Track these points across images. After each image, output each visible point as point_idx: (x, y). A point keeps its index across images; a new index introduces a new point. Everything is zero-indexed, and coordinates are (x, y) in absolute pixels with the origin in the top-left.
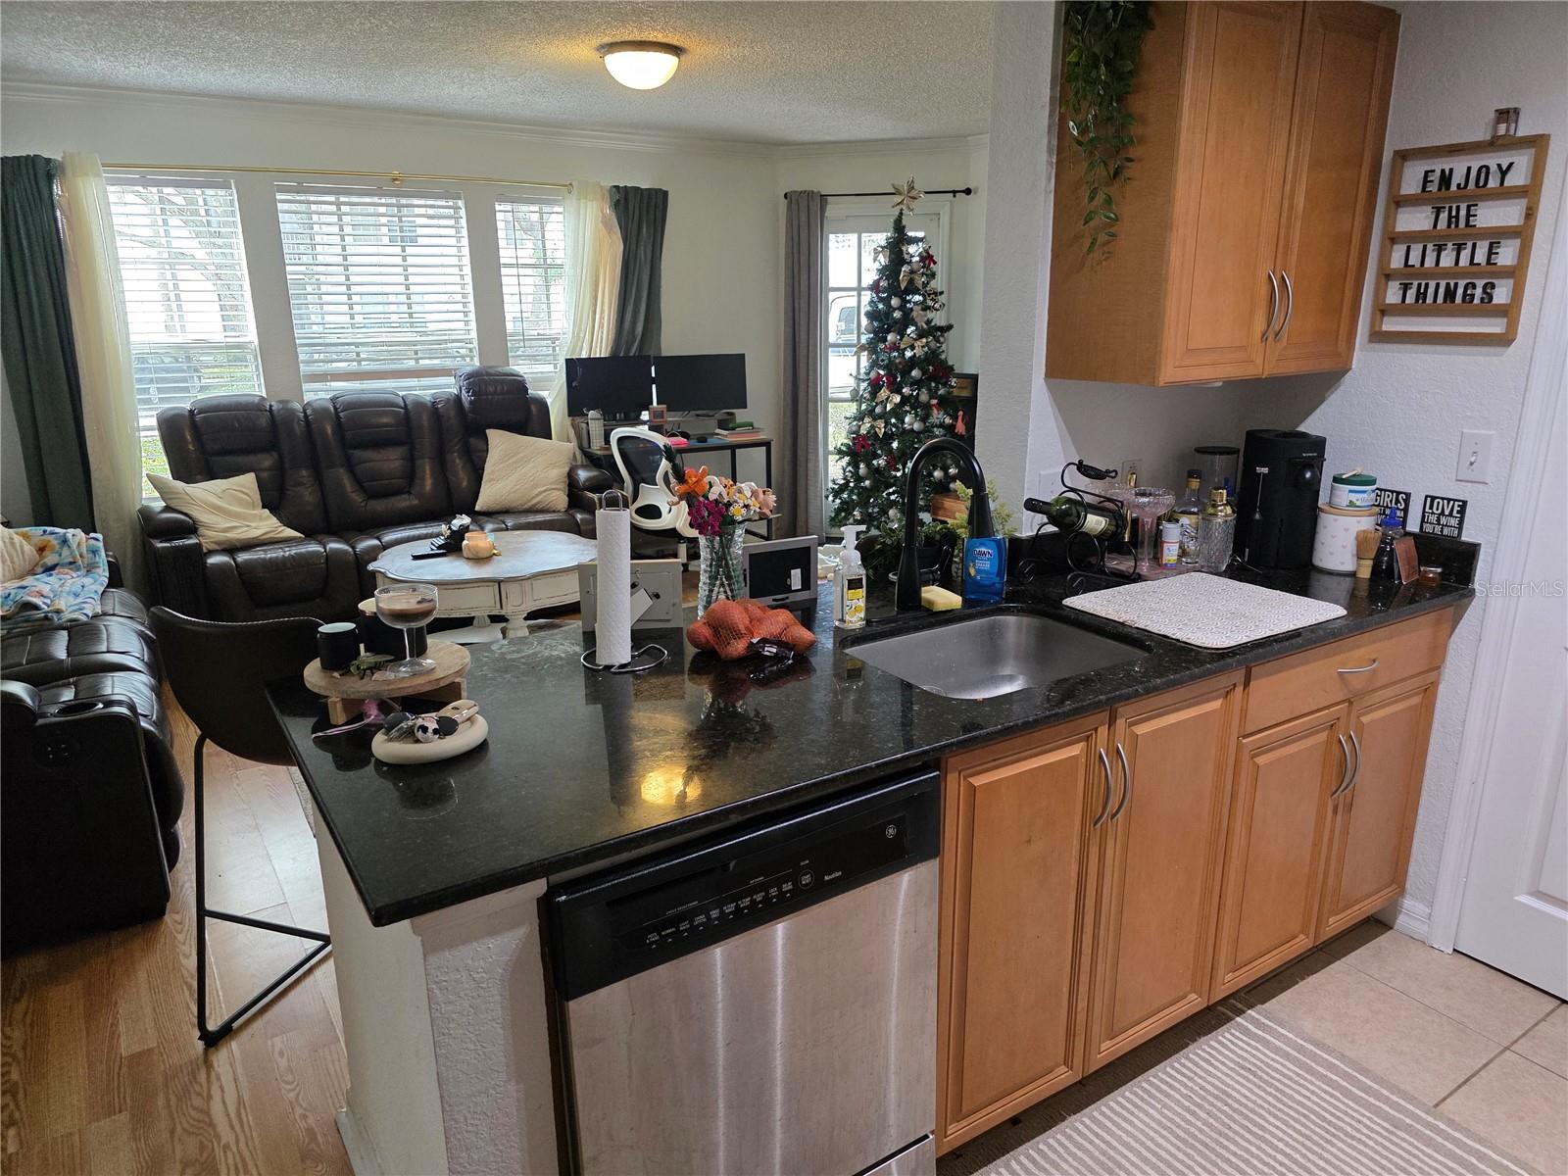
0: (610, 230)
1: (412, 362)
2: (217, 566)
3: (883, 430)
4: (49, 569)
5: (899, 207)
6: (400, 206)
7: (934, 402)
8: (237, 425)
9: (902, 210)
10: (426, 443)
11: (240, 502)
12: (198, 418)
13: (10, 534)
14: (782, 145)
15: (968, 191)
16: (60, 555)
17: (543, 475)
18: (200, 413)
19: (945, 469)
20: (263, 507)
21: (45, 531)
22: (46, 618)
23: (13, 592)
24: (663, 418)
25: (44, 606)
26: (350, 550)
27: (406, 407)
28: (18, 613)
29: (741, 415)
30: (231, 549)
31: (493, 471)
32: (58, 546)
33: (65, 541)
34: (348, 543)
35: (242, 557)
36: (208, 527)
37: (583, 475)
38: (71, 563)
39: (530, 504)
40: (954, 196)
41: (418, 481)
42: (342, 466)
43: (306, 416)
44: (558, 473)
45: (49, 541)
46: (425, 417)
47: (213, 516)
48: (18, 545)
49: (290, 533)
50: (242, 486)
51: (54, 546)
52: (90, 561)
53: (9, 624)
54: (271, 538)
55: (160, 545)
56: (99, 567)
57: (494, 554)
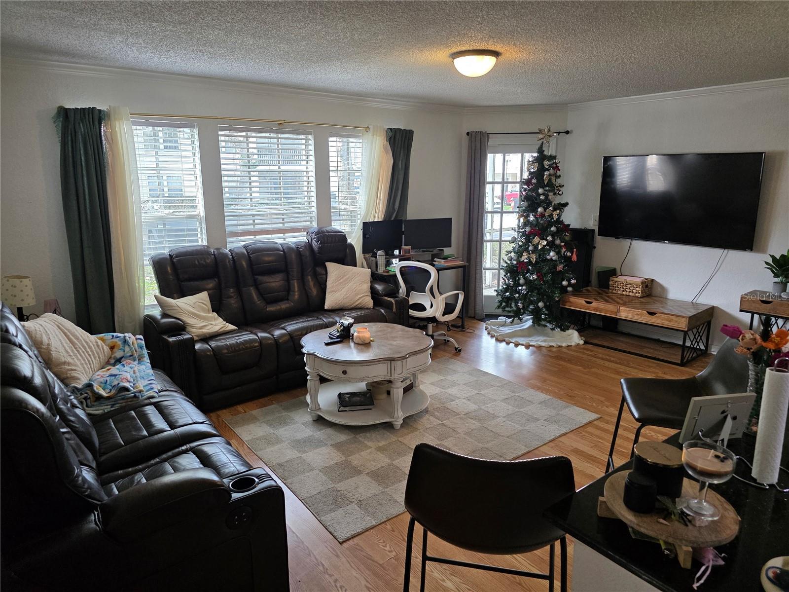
0: (387, 152)
1: (281, 225)
2: (200, 350)
3: (535, 259)
4: (119, 361)
5: (542, 140)
6: (278, 138)
7: (563, 244)
8: (197, 263)
9: (543, 142)
10: (295, 270)
11: (203, 310)
12: (175, 260)
13: (93, 340)
14: (467, 107)
15: (567, 132)
16: (124, 351)
17: (360, 288)
18: (176, 257)
19: (569, 281)
20: (213, 311)
21: (113, 336)
22: (135, 396)
23: (108, 379)
24: (409, 253)
25: (131, 389)
26: (270, 336)
27: (283, 251)
28: (117, 394)
29: (447, 251)
30: (206, 339)
31: (333, 287)
32: (121, 345)
33: (125, 342)
34: (269, 333)
35: (213, 344)
36: (192, 327)
37: (379, 287)
38: (131, 356)
39: (355, 305)
40: (559, 135)
41: (291, 293)
42: (252, 286)
43: (233, 257)
44: (366, 286)
45: (116, 342)
46: (293, 256)
47: (194, 320)
48: (101, 346)
49: (231, 327)
50: (202, 299)
51: (119, 345)
52: (141, 354)
53: (112, 402)
54: (224, 331)
55: (171, 340)
56: (144, 357)
57: (371, 341)
